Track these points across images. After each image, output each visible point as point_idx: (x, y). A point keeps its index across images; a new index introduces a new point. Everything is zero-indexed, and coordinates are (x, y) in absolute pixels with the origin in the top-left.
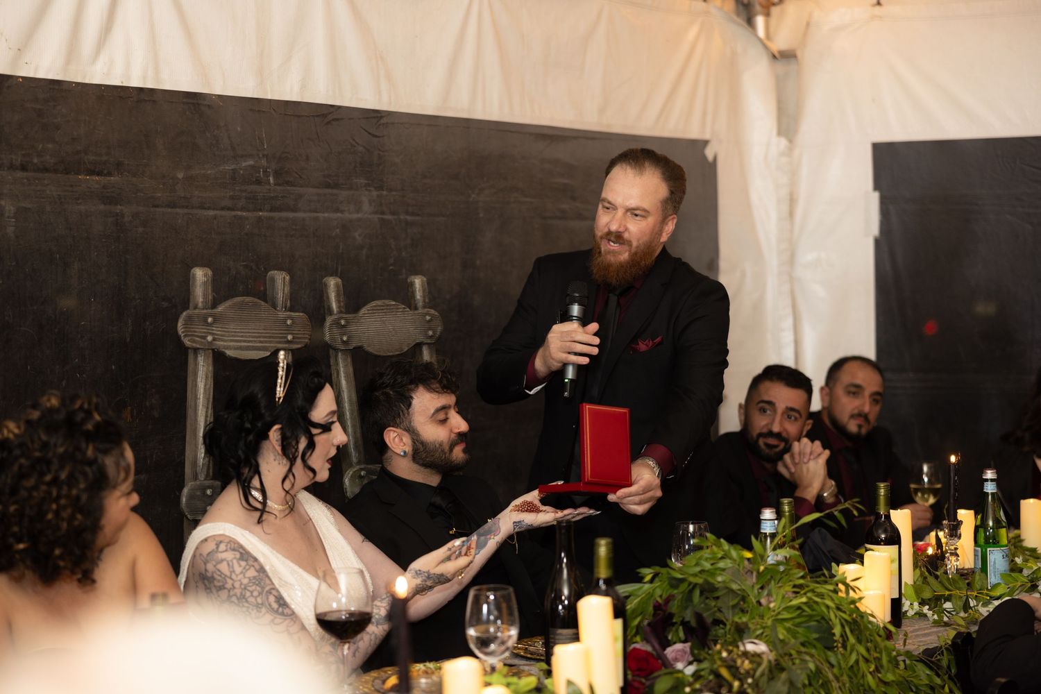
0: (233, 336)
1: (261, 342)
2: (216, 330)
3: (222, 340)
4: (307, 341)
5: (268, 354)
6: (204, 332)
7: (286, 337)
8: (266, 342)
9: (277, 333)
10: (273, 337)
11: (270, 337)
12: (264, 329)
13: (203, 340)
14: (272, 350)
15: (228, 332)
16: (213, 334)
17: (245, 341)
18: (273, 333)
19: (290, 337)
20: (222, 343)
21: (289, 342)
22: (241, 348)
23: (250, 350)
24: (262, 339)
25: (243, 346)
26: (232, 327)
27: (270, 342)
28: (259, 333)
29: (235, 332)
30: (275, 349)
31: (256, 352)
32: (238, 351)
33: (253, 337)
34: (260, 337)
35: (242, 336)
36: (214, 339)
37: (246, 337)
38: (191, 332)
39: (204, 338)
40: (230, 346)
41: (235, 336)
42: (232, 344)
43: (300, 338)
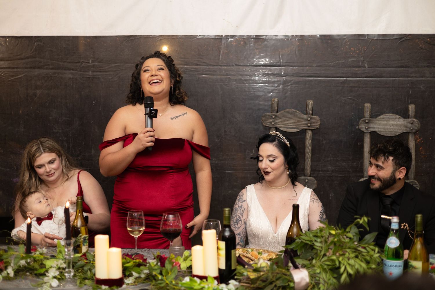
0: (283, 123)
1: (295, 126)
2: (275, 120)
3: (278, 124)
4: (317, 126)
5: (299, 130)
6: (271, 121)
7: (307, 125)
8: (298, 126)
9: (303, 123)
10: (301, 124)
11: (300, 124)
12: (297, 121)
13: (270, 124)
14: (301, 129)
15: (281, 121)
16: (275, 122)
17: (289, 125)
18: (301, 123)
19: (309, 125)
20: (278, 125)
21: (309, 126)
22: (287, 128)
23: (290, 129)
24: (296, 125)
25: (288, 127)
26: (283, 120)
27: (300, 126)
28: (295, 122)
29: (284, 122)
30: (302, 129)
31: (293, 129)
32: (285, 129)
33: (292, 124)
34: (295, 124)
35: (287, 123)
36: (274, 124)
37: (289, 124)
38: (265, 121)
39: (271, 123)
40: (282, 126)
41: (284, 123)
42: (283, 126)
43: (314, 125)
